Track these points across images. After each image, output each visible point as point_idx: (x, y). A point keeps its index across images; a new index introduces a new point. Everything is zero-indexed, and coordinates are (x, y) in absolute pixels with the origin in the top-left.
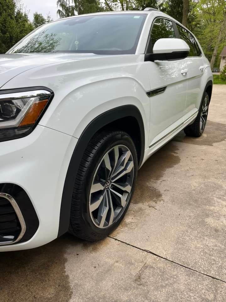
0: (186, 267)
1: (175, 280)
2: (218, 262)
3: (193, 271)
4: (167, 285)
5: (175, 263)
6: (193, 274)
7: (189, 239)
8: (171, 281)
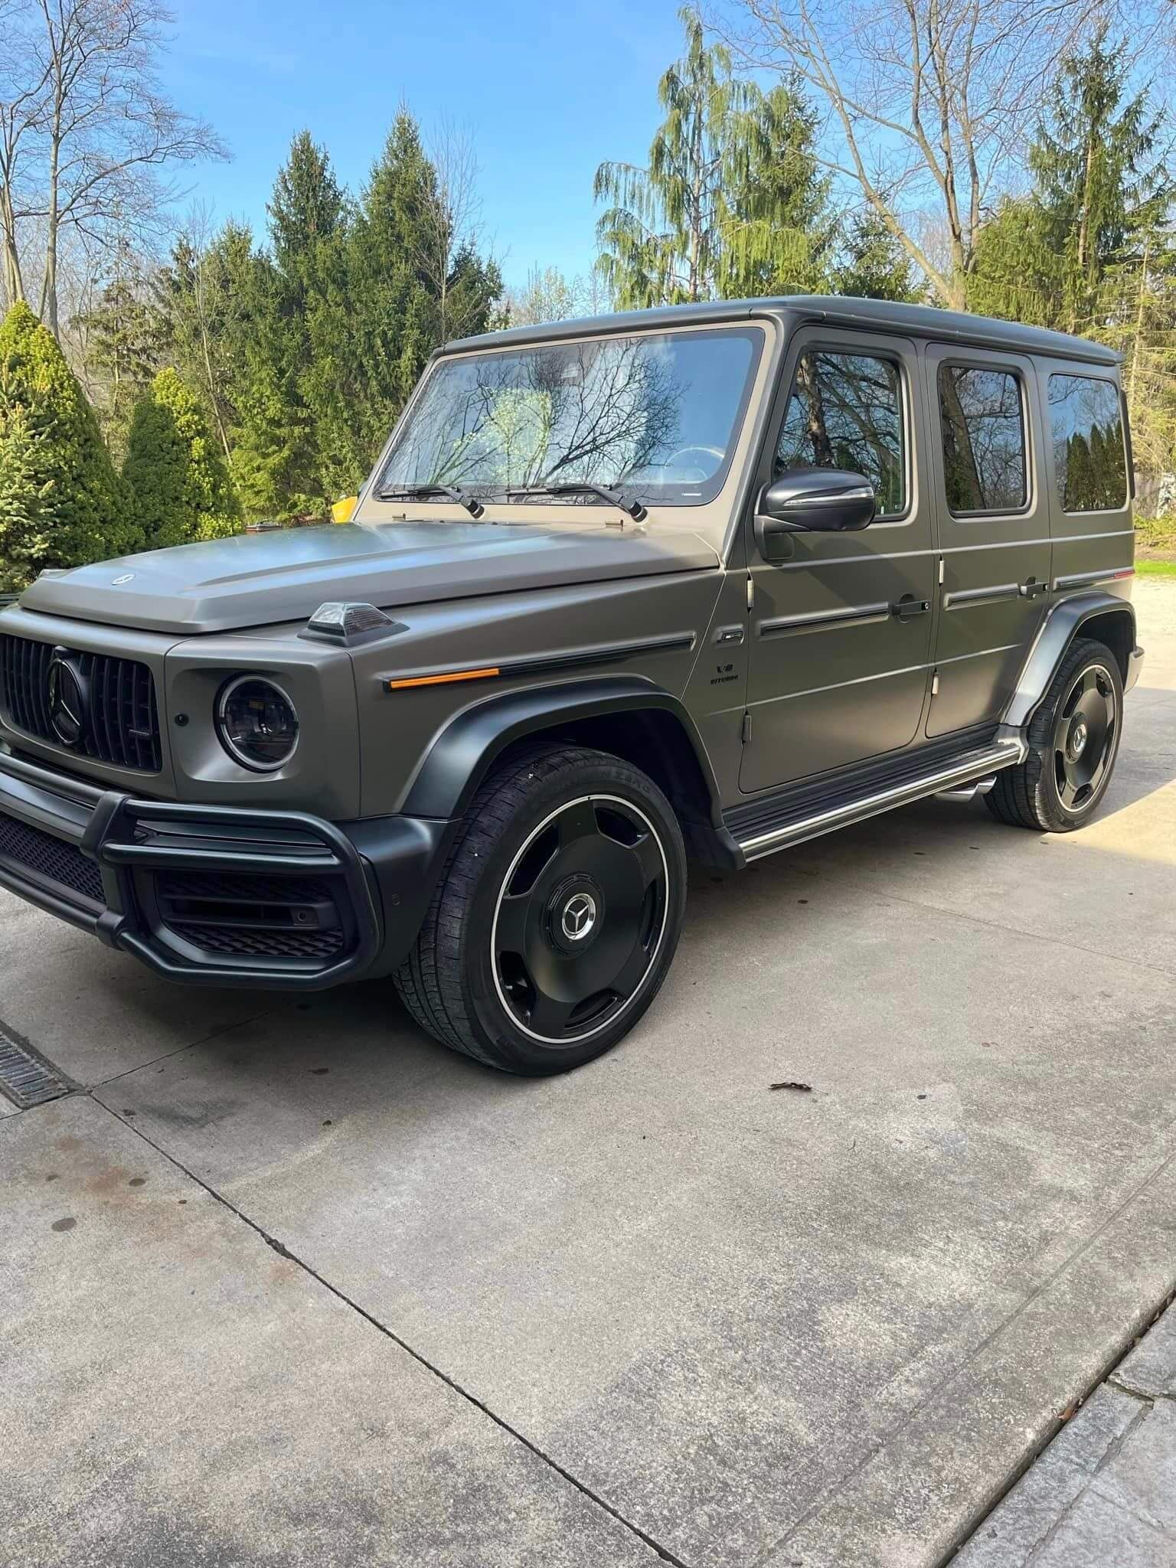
0: (582, 1489)
1: (503, 1526)
2: (734, 1494)
3: (601, 1509)
4: (457, 1536)
5: (551, 1464)
6: (594, 1521)
7: (686, 1378)
8: (481, 1529)
